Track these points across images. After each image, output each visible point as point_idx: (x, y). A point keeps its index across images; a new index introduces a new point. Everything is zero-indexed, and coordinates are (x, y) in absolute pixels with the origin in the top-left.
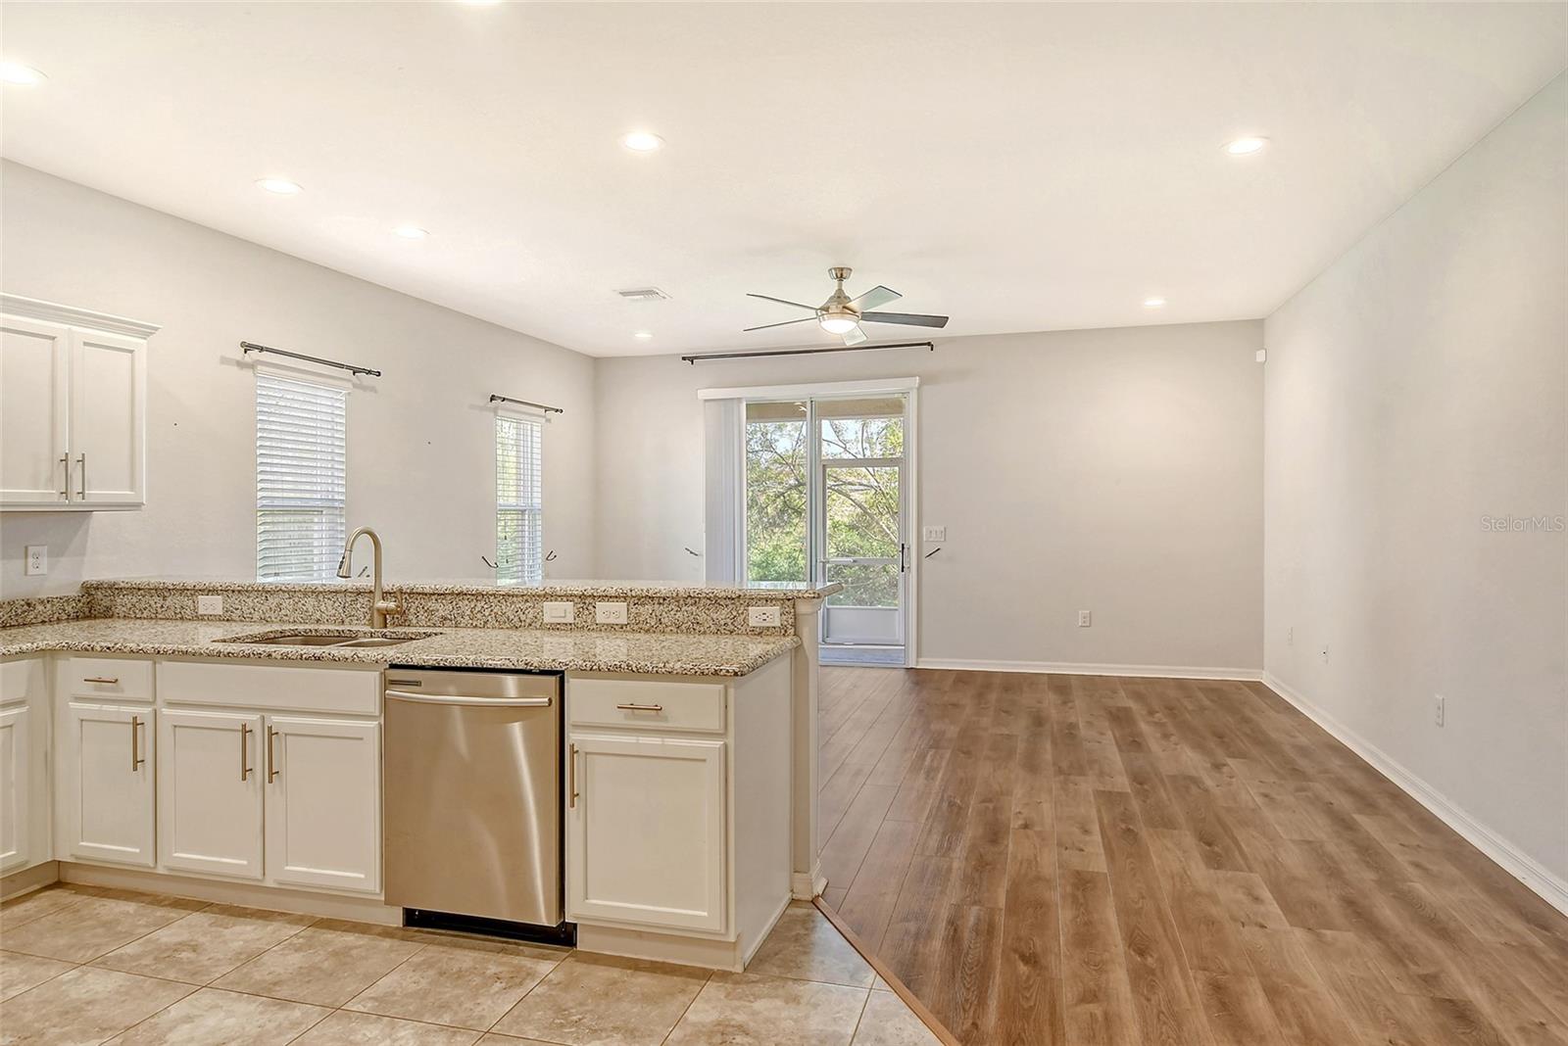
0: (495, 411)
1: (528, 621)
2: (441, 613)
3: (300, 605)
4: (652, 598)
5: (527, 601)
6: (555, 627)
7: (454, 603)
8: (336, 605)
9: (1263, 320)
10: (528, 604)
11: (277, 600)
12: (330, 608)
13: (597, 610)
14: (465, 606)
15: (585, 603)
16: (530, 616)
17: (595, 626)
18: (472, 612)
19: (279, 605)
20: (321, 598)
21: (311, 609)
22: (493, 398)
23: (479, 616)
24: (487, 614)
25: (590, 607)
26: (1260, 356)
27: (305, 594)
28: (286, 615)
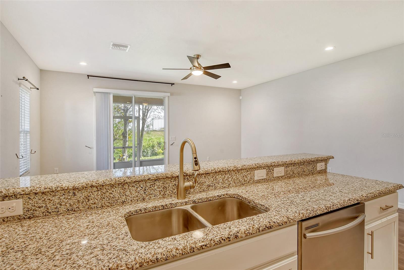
0: (20, 84)
1: (248, 180)
2: (207, 183)
3: (108, 194)
4: (291, 164)
5: (248, 171)
6: (259, 182)
7: (214, 177)
8: (138, 189)
9: (240, 90)
10: (248, 172)
11: (86, 194)
12: (133, 192)
13: (274, 171)
14: (220, 178)
15: (270, 169)
16: (249, 178)
17: (273, 178)
18: (223, 180)
19: (88, 198)
20: (126, 186)
21: (117, 196)
22: (19, 79)
23: (226, 182)
24: (230, 180)
25: (272, 171)
26: (241, 98)
27: (112, 186)
28: (95, 203)
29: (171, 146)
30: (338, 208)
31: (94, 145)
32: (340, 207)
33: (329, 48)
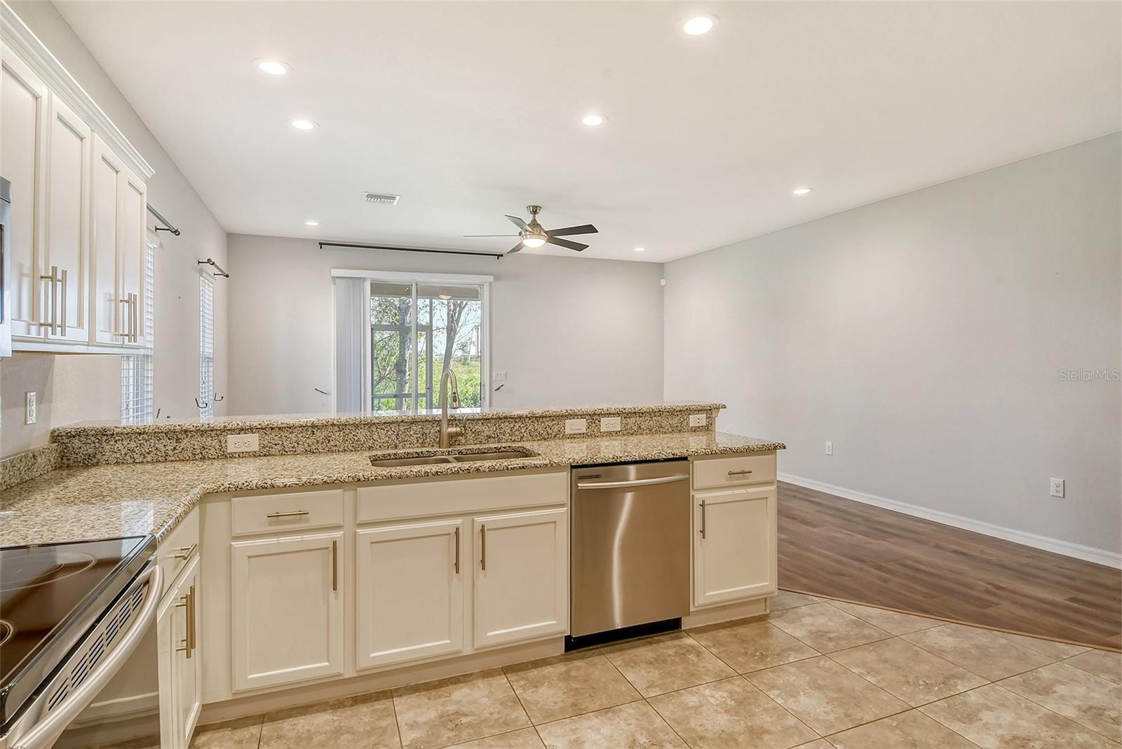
0: (201, 272)
1: (554, 434)
2: (487, 433)
3: (351, 436)
4: (635, 413)
5: (553, 420)
6: (573, 437)
7: (497, 425)
8: (389, 433)
9: (663, 264)
10: (554, 422)
11: (325, 433)
12: (383, 437)
13: (601, 423)
14: (506, 427)
15: (593, 419)
16: (555, 430)
17: (599, 434)
18: (511, 430)
19: (328, 439)
20: (374, 428)
21: (363, 439)
22: (199, 262)
23: (517, 433)
24: (523, 431)
25: (597, 421)
26: (663, 282)
27: (356, 426)
28: (336, 446)
29: (494, 393)
30: (634, 460)
31: (333, 389)
32: (638, 459)
33: (801, 191)
